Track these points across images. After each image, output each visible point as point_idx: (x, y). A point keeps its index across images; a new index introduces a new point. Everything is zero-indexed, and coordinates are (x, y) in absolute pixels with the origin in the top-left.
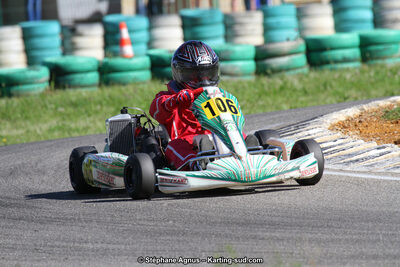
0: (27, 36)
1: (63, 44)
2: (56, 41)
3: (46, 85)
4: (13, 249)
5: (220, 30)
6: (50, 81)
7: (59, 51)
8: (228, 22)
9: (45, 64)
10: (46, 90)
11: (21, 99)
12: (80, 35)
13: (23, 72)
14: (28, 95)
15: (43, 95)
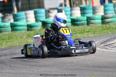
0: (35, 13)
1: (46, 15)
2: (44, 14)
3: (41, 27)
4: (32, 74)
5: (91, 11)
6: (42, 26)
7: (45, 17)
8: (94, 9)
9: (41, 21)
10: (41, 29)
11: (34, 31)
12: (51, 13)
13: (34, 23)
14: (35, 30)
15: (40, 30)
